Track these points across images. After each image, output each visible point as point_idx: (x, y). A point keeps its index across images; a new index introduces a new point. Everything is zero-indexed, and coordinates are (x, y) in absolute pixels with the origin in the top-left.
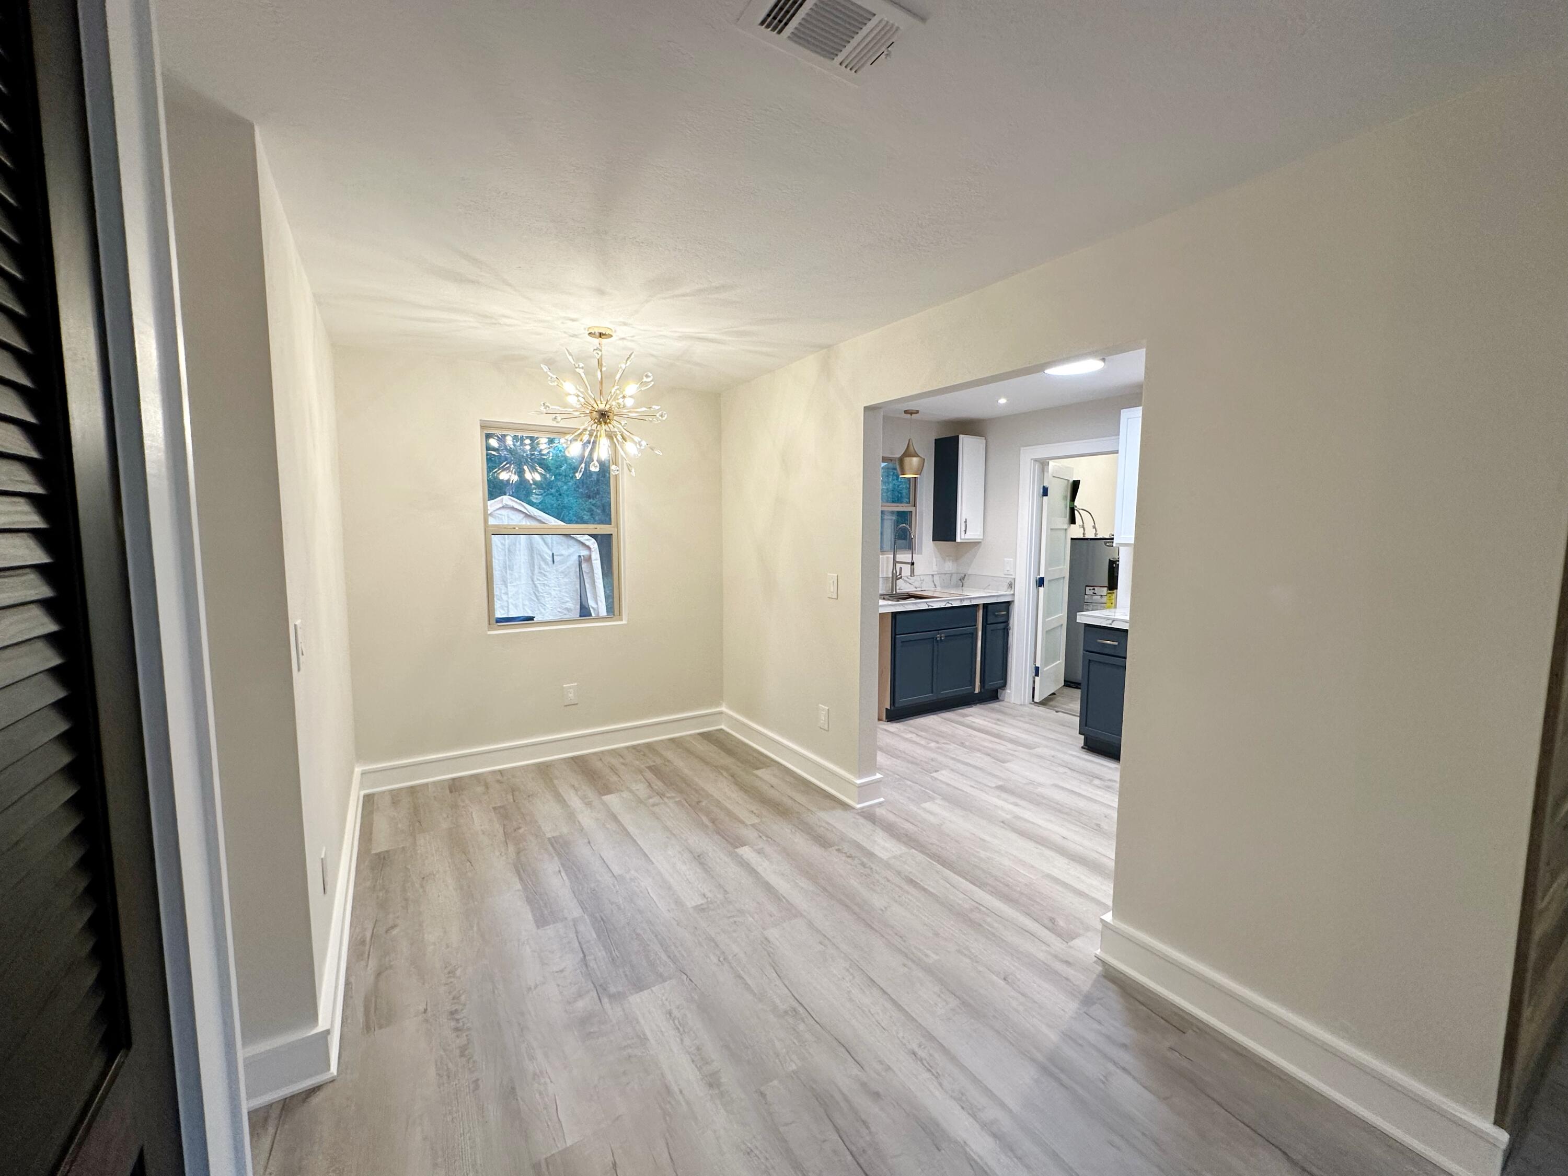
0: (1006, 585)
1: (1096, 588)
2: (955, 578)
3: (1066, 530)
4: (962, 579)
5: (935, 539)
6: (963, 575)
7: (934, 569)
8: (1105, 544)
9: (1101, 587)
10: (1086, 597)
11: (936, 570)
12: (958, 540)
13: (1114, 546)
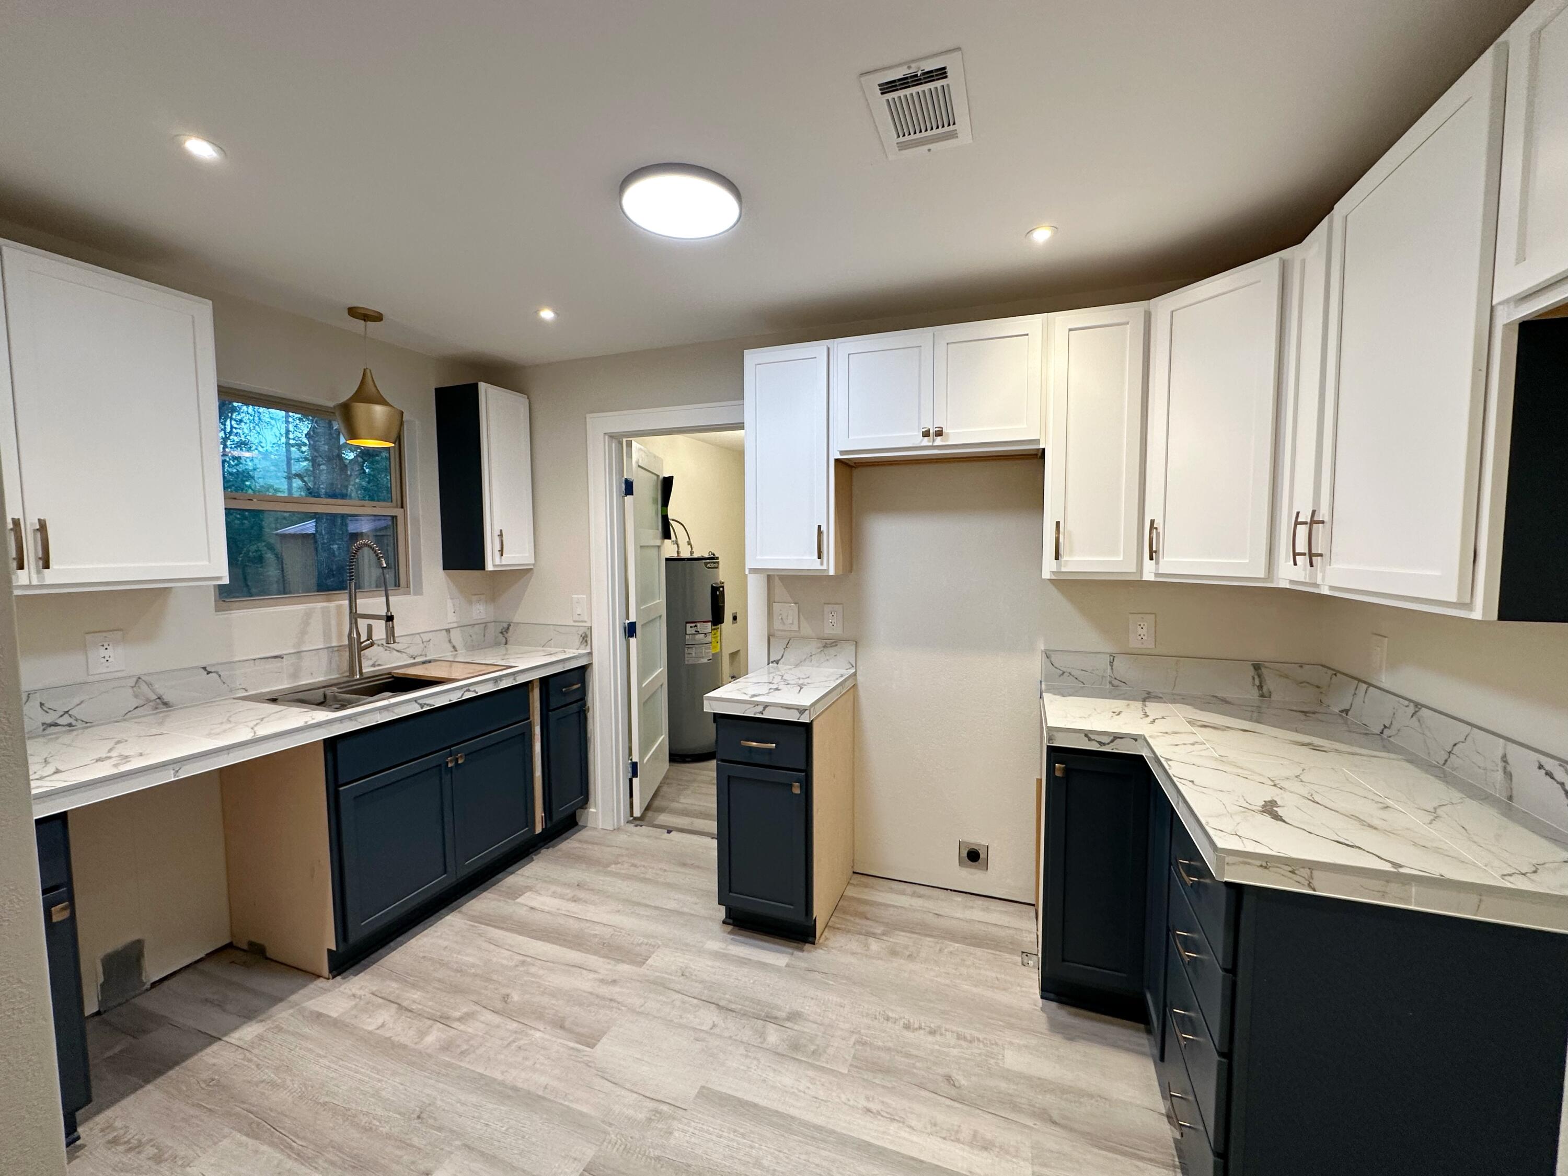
0: (577, 640)
1: (698, 625)
2: (493, 630)
3: (659, 547)
4: (505, 631)
5: (448, 564)
6: (505, 625)
7: (451, 619)
8: (706, 566)
9: (704, 622)
10: (687, 637)
11: (455, 619)
12: (489, 567)
13: (717, 568)
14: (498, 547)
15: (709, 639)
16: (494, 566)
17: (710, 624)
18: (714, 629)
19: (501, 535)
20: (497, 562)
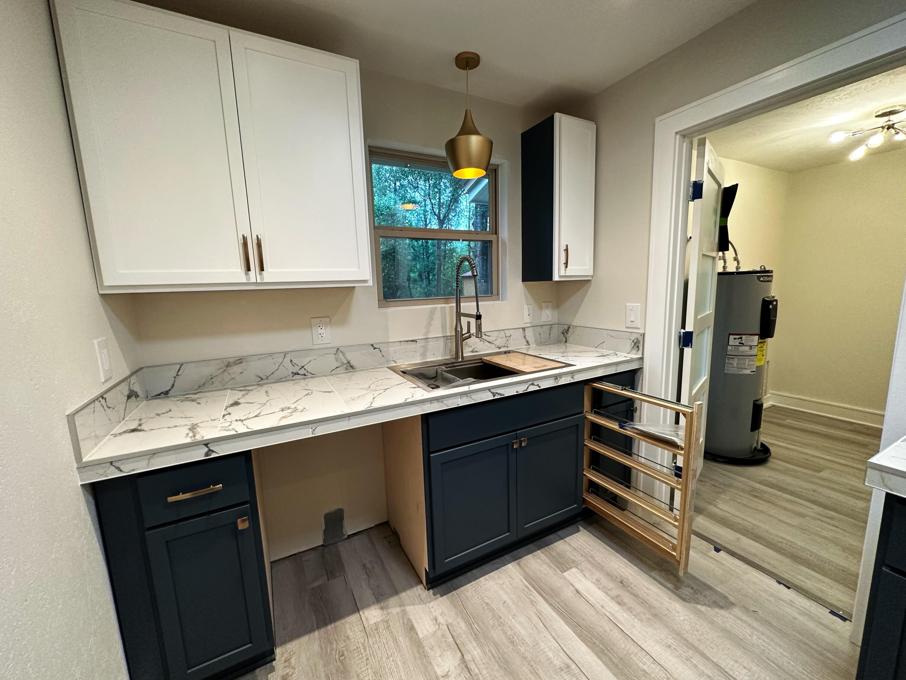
0: (629, 345)
1: (744, 337)
2: (556, 331)
4: (565, 332)
5: (526, 278)
6: (566, 327)
8: (759, 279)
9: (750, 334)
10: (729, 348)
12: (556, 278)
13: (771, 281)
14: (563, 260)
15: (755, 351)
16: (560, 277)
17: (757, 337)
18: (761, 343)
19: (567, 250)
20: (562, 273)
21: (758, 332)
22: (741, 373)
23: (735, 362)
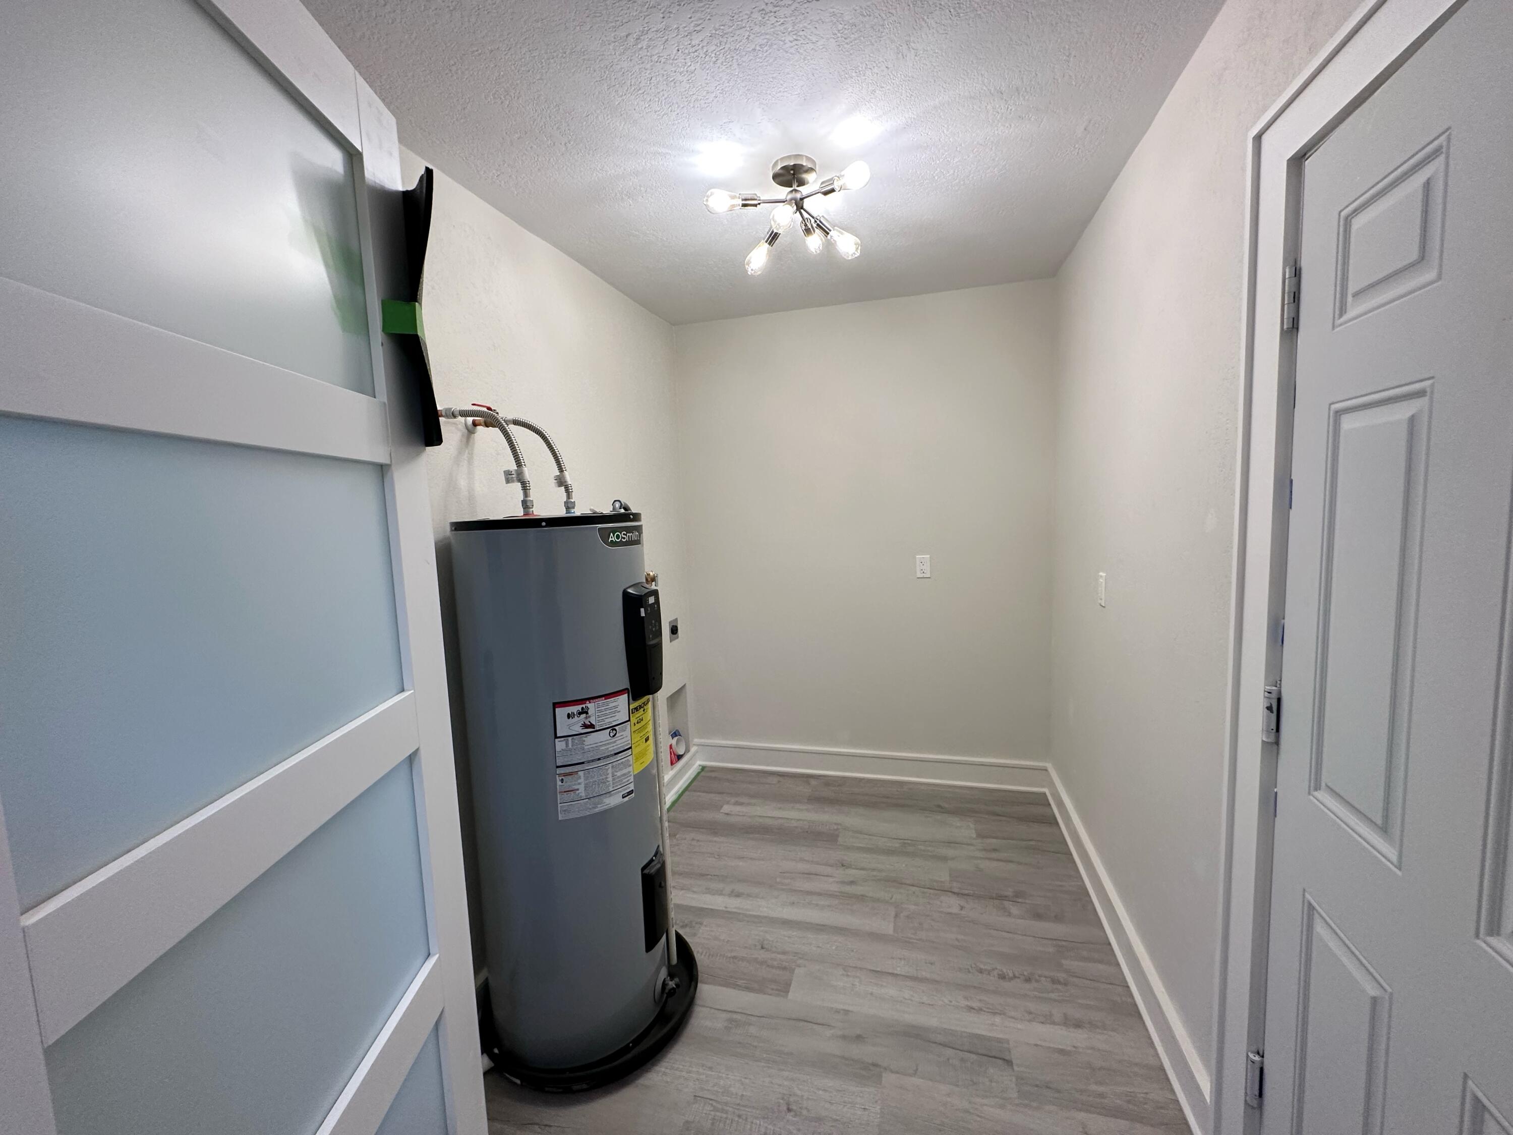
1: (591, 706)
9: (607, 696)
10: (560, 745)
13: (638, 542)
15: (624, 737)
17: (624, 698)
18: (636, 709)
21: (625, 683)
22: (600, 808)
23: (580, 784)
